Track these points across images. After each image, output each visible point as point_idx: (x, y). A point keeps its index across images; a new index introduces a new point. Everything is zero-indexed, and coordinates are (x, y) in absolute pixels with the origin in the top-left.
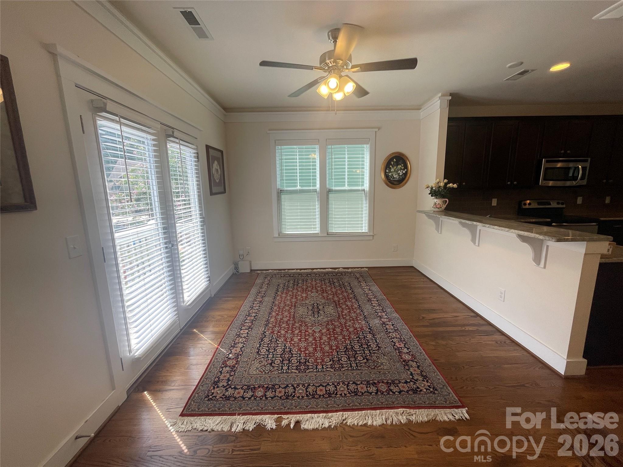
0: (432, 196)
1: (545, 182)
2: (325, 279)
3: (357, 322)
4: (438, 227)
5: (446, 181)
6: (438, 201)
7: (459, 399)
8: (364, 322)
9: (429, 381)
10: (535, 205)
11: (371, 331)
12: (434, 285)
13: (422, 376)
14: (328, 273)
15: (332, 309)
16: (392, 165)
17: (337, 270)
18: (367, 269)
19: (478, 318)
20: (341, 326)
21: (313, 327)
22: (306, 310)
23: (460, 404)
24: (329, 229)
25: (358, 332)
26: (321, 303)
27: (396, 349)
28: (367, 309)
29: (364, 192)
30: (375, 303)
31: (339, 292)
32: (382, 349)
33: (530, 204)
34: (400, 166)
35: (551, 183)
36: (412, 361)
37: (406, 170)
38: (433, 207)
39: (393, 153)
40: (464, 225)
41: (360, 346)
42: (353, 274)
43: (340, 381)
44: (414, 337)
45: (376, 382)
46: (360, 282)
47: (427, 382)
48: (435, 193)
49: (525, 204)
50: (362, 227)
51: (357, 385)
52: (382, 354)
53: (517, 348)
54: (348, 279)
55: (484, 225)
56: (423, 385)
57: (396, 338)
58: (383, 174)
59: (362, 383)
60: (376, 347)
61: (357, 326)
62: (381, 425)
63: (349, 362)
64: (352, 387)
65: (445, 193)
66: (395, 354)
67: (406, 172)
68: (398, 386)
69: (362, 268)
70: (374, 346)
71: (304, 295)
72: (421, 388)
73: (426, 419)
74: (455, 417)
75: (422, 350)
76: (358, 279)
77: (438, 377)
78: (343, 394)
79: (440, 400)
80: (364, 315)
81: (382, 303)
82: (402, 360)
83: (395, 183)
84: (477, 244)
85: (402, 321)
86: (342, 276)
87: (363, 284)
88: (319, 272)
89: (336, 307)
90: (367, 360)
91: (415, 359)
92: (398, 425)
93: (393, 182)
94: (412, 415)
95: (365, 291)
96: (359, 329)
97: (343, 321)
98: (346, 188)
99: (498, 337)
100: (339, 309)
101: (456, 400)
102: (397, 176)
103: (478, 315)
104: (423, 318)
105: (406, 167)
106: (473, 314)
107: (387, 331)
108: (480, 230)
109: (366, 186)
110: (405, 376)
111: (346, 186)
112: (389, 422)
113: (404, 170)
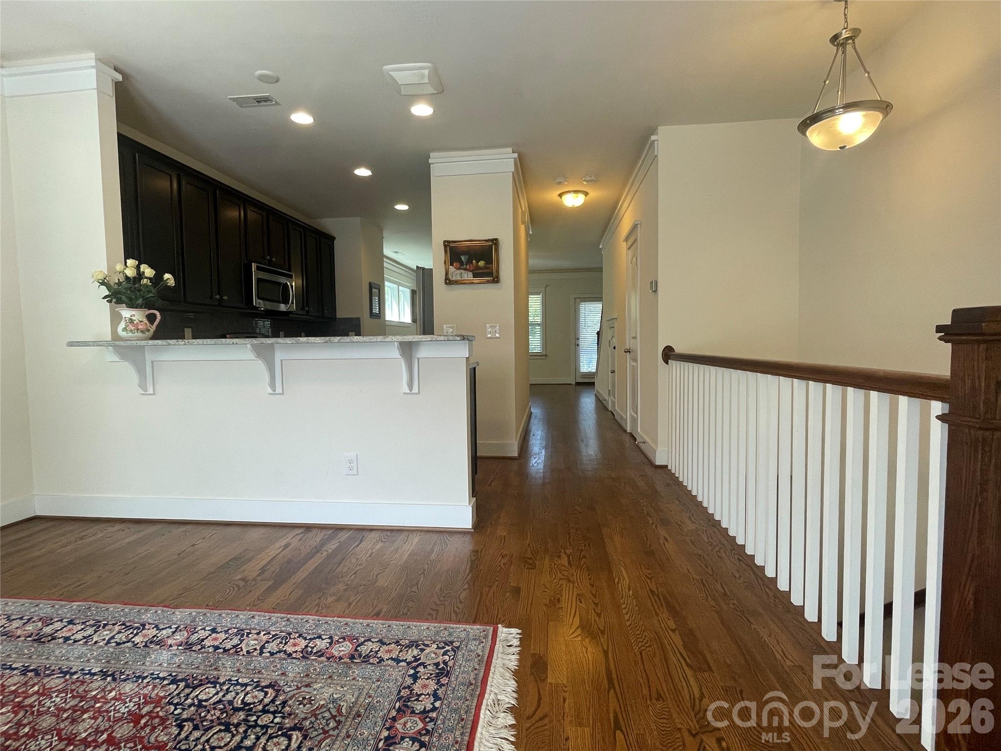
1: (259, 301)
4: (146, 378)
6: (136, 315)
7: (481, 625)
9: (427, 642)
13: (408, 647)
27: (304, 657)
36: (359, 646)
44: (292, 616)
47: (426, 645)
56: (433, 655)
68: (419, 695)
72: (439, 660)
75: (341, 619)
77: (420, 629)
82: (346, 660)
84: (278, 390)
91: (358, 640)
101: (479, 629)
108: (282, 360)
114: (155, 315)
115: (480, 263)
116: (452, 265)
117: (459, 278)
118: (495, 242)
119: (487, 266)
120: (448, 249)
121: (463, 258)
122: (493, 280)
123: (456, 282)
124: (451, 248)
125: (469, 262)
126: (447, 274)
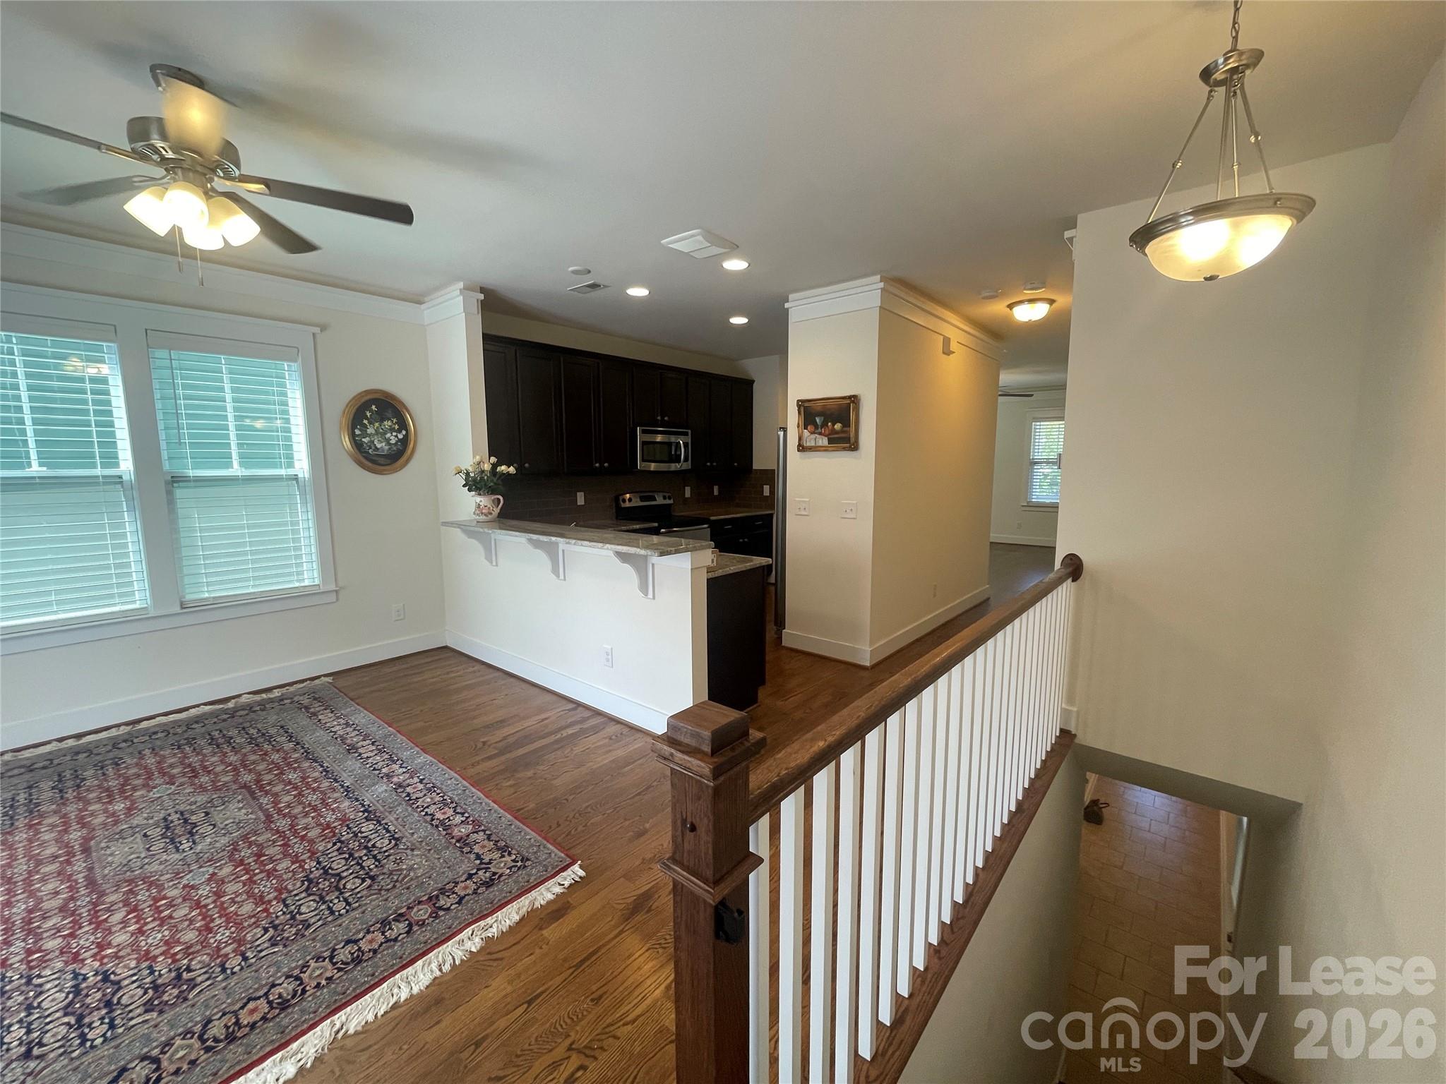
0: (470, 490)
1: (645, 464)
2: (194, 739)
3: (327, 810)
4: (490, 553)
5: (493, 459)
6: (484, 501)
7: (567, 855)
8: (347, 803)
9: (514, 852)
10: (637, 503)
11: (370, 814)
12: (498, 674)
13: (498, 849)
14: (197, 720)
15: (240, 809)
16: (367, 418)
17: (231, 705)
18: (329, 679)
19: (580, 708)
20: (280, 836)
21: (182, 877)
22: (139, 844)
23: (568, 861)
24: (187, 591)
25: (334, 832)
26: (194, 807)
27: (437, 826)
28: (350, 769)
29: (297, 482)
30: (367, 749)
31: (253, 758)
32: (404, 840)
33: (630, 500)
34: (390, 423)
35: (653, 467)
36: (474, 833)
37: (404, 432)
38: (474, 513)
39: (367, 392)
40: (537, 545)
41: (346, 859)
42: (289, 701)
43: (308, 958)
44: (471, 788)
45: (403, 910)
46: (314, 714)
47: (510, 854)
48: (475, 484)
49: (624, 501)
50: (300, 573)
51: (356, 942)
52: (406, 849)
53: (639, 735)
54: (275, 717)
55: (568, 540)
56: (502, 865)
57: (434, 804)
58: (347, 439)
59: (368, 932)
60: (390, 843)
61: (328, 819)
62: (431, 984)
63: (323, 907)
64: (344, 954)
65: (495, 484)
66: (438, 836)
67: (406, 437)
68: (454, 893)
69: (312, 679)
70: (384, 843)
71: (119, 806)
72: (500, 871)
73: (517, 918)
74: (563, 885)
75: (492, 804)
76: (307, 708)
77: (525, 837)
78: (324, 982)
79: (535, 872)
80: (342, 786)
81: (387, 745)
82: (454, 841)
83: (382, 461)
84: (562, 577)
85: (441, 765)
86: (253, 715)
87: (326, 717)
88: (165, 724)
89: (254, 798)
90: (373, 878)
91: (480, 826)
92: (466, 961)
93: (374, 458)
94: (491, 927)
95: (335, 732)
96: (336, 824)
97: (283, 824)
98: (236, 470)
99: (612, 729)
100: (264, 800)
101: (562, 857)
102: (384, 444)
103: (578, 705)
104: (484, 743)
105: (403, 425)
106: (571, 706)
107: (410, 800)
108: (563, 551)
109: (302, 465)
110: (467, 865)
111: (235, 464)
112: (446, 968)
113: (399, 431)
114: (499, 500)
115: (836, 426)
116: (806, 428)
117: (813, 444)
118: (853, 401)
119: (845, 429)
120: (802, 409)
121: (818, 420)
122: (850, 447)
123: (810, 449)
124: (805, 408)
125: (824, 425)
126: (800, 439)
